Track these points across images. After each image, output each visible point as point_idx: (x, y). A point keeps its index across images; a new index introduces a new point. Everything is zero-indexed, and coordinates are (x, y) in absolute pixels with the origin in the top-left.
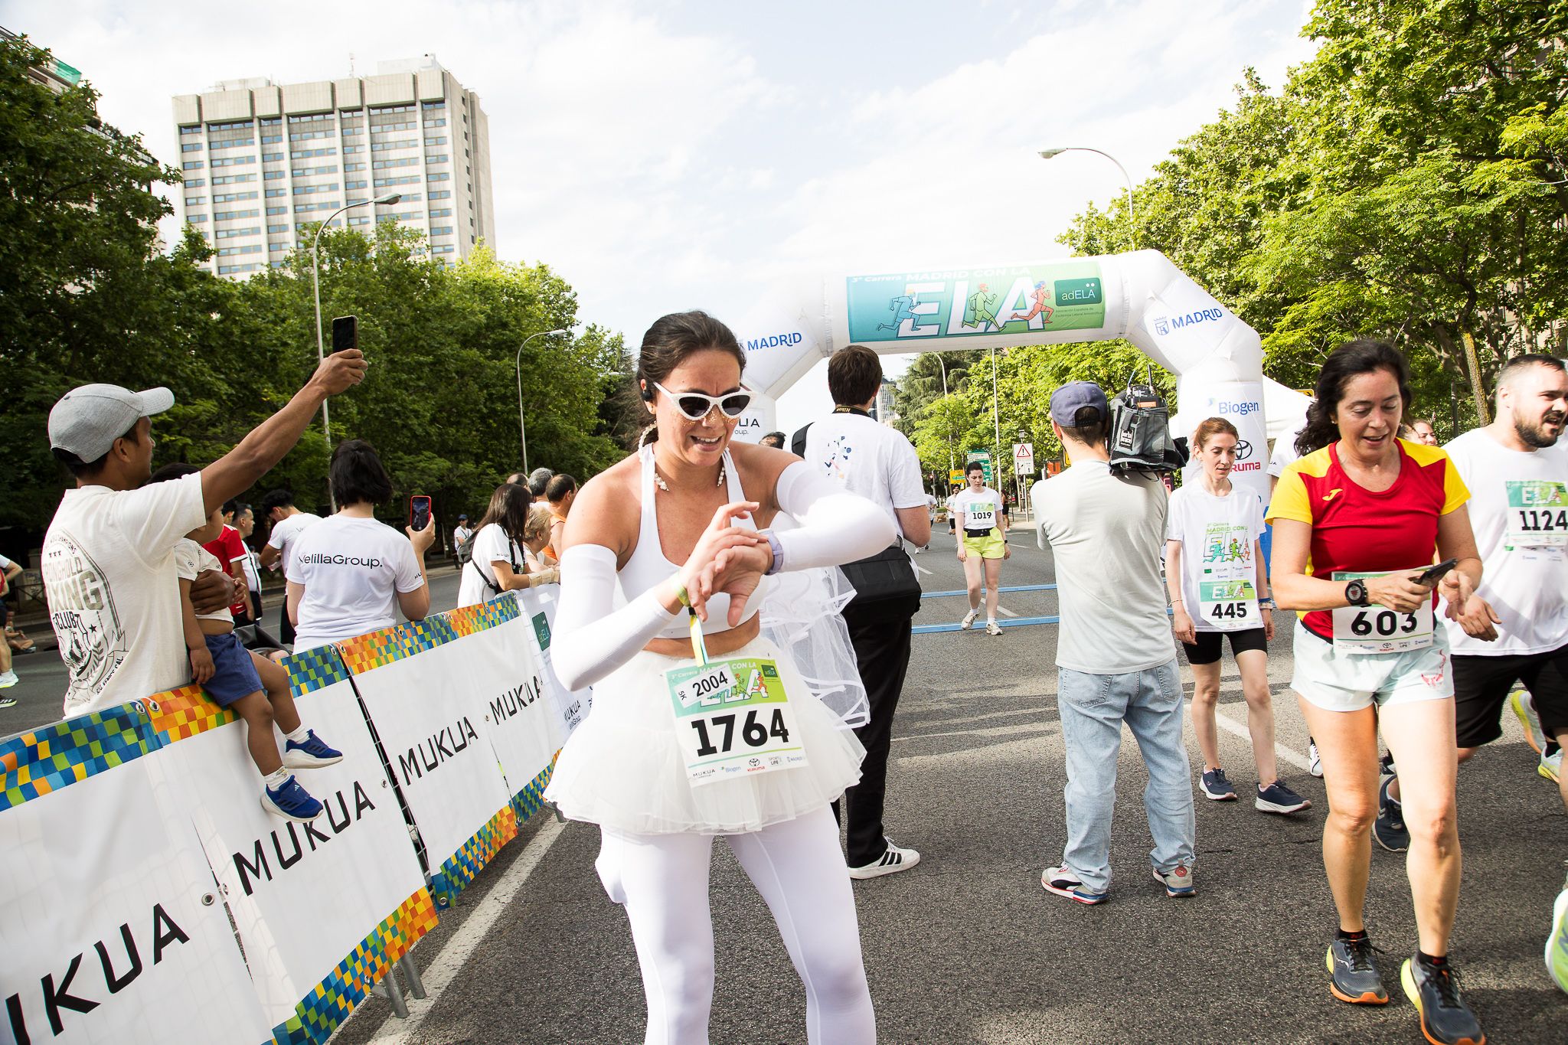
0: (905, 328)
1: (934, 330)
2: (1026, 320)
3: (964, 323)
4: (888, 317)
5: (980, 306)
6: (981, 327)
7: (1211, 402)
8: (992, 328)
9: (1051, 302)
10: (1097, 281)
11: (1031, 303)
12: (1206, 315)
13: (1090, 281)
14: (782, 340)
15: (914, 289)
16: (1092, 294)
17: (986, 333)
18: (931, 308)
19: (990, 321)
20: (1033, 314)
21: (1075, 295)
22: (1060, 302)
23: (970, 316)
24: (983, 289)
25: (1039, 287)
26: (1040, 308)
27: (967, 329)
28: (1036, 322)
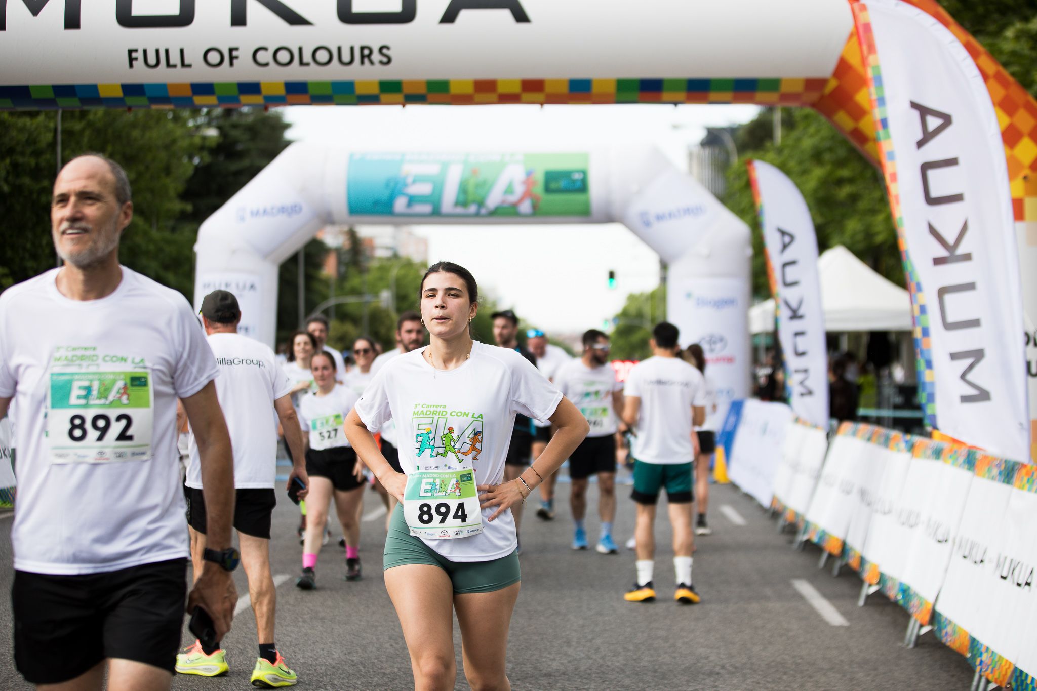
0: (400, 204)
1: (427, 209)
2: (515, 205)
3: (457, 204)
4: (384, 195)
5: (471, 189)
6: (473, 209)
7: (689, 295)
8: (483, 211)
9: (539, 190)
10: (584, 173)
11: (519, 190)
12: (688, 211)
13: (578, 171)
14: (282, 210)
15: (410, 170)
16: (578, 184)
17: (477, 214)
18: (423, 189)
19: (481, 204)
20: (521, 200)
21: (562, 184)
22: (548, 190)
23: (462, 198)
24: (475, 172)
25: (529, 174)
26: (528, 194)
27: (459, 210)
28: (525, 207)
